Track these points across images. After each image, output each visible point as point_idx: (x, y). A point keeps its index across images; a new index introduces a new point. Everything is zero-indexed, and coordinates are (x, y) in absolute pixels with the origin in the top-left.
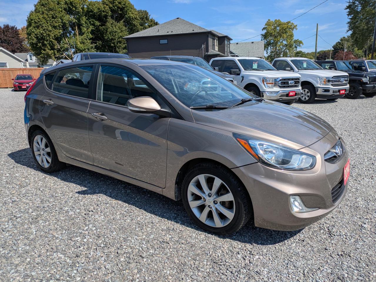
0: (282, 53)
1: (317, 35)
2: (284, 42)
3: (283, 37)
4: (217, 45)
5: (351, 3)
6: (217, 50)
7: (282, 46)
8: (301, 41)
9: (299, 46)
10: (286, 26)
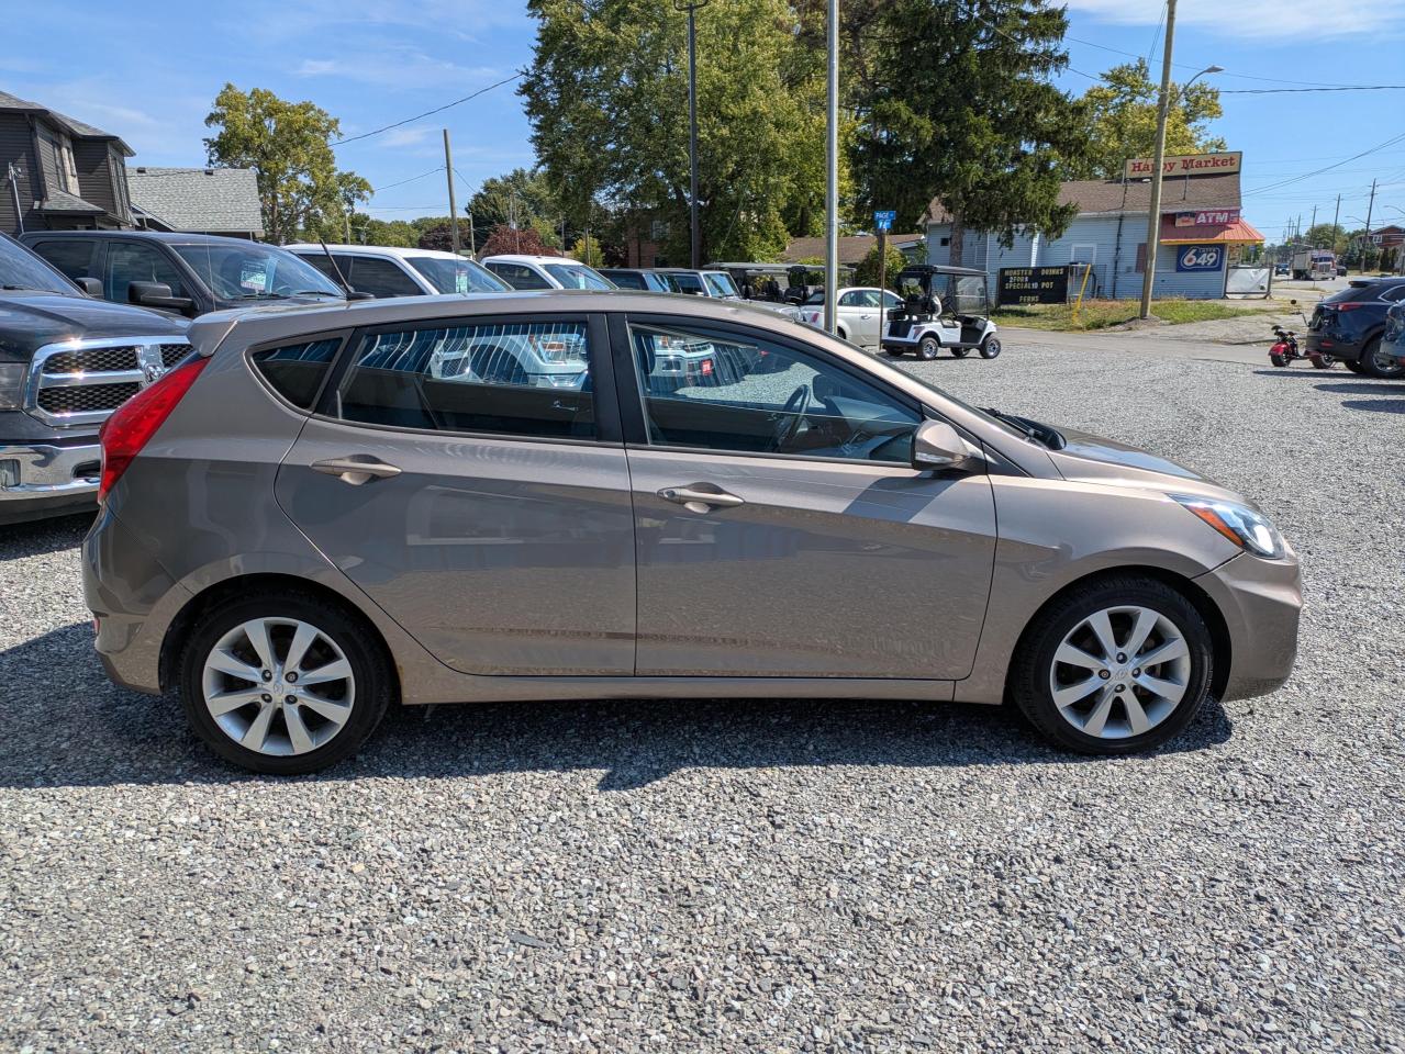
0: (301, 220)
1: (448, 168)
2: (301, 177)
3: (296, 161)
4: (72, 170)
5: (532, 76)
6: (78, 194)
7: (298, 192)
8: (363, 180)
9: (359, 197)
10: (301, 118)
